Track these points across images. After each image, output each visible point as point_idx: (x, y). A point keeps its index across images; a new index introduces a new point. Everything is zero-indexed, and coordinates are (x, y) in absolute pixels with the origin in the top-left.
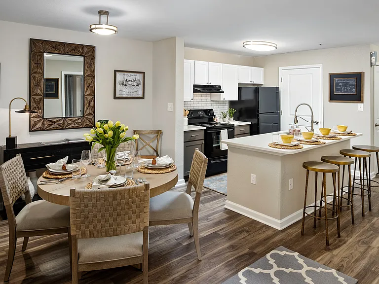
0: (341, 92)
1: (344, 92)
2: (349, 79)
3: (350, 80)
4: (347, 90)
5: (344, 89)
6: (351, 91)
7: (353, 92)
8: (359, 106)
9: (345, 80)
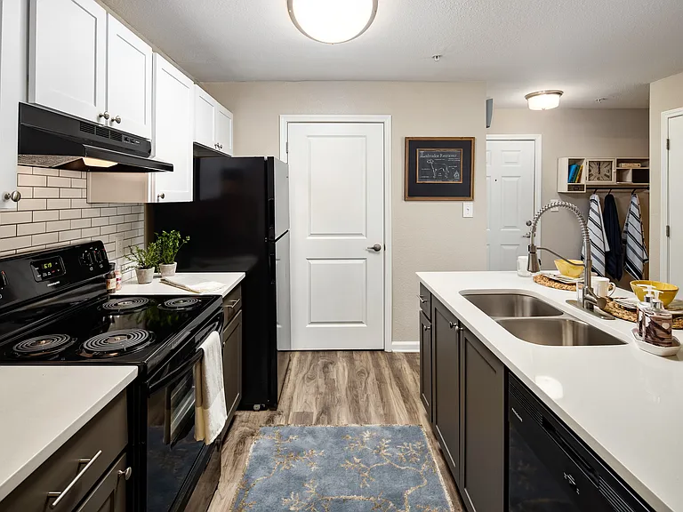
0: (432, 179)
1: (437, 178)
2: (448, 150)
3: (449, 153)
4: (443, 174)
5: (437, 173)
6: (451, 177)
7: (454, 180)
8: (467, 207)
9: (438, 153)
